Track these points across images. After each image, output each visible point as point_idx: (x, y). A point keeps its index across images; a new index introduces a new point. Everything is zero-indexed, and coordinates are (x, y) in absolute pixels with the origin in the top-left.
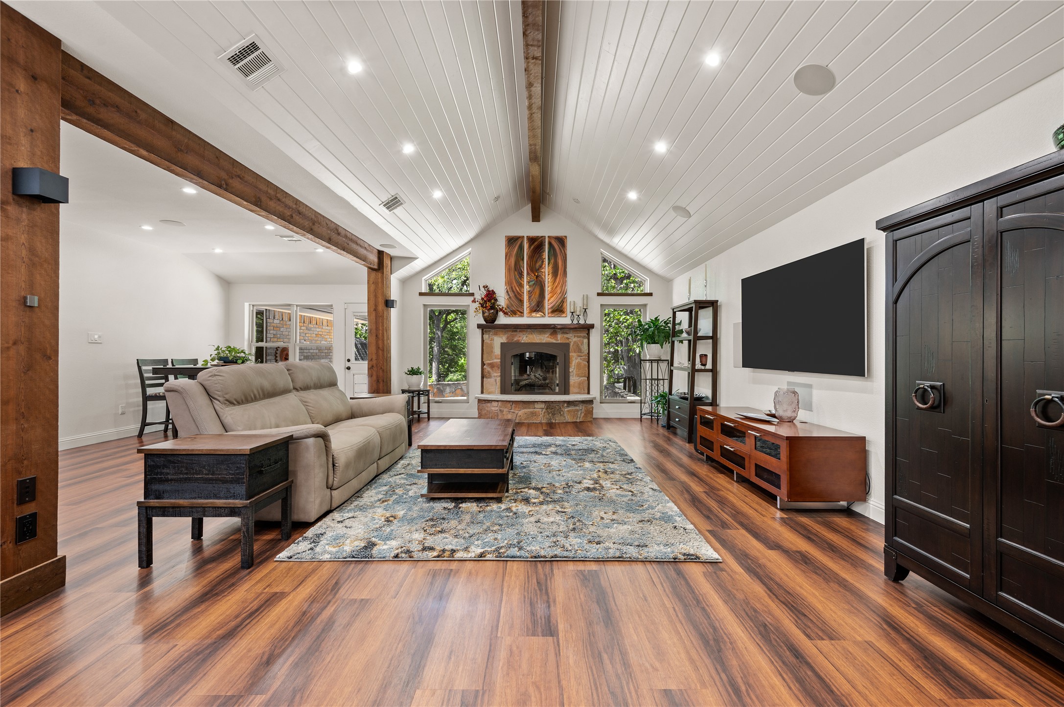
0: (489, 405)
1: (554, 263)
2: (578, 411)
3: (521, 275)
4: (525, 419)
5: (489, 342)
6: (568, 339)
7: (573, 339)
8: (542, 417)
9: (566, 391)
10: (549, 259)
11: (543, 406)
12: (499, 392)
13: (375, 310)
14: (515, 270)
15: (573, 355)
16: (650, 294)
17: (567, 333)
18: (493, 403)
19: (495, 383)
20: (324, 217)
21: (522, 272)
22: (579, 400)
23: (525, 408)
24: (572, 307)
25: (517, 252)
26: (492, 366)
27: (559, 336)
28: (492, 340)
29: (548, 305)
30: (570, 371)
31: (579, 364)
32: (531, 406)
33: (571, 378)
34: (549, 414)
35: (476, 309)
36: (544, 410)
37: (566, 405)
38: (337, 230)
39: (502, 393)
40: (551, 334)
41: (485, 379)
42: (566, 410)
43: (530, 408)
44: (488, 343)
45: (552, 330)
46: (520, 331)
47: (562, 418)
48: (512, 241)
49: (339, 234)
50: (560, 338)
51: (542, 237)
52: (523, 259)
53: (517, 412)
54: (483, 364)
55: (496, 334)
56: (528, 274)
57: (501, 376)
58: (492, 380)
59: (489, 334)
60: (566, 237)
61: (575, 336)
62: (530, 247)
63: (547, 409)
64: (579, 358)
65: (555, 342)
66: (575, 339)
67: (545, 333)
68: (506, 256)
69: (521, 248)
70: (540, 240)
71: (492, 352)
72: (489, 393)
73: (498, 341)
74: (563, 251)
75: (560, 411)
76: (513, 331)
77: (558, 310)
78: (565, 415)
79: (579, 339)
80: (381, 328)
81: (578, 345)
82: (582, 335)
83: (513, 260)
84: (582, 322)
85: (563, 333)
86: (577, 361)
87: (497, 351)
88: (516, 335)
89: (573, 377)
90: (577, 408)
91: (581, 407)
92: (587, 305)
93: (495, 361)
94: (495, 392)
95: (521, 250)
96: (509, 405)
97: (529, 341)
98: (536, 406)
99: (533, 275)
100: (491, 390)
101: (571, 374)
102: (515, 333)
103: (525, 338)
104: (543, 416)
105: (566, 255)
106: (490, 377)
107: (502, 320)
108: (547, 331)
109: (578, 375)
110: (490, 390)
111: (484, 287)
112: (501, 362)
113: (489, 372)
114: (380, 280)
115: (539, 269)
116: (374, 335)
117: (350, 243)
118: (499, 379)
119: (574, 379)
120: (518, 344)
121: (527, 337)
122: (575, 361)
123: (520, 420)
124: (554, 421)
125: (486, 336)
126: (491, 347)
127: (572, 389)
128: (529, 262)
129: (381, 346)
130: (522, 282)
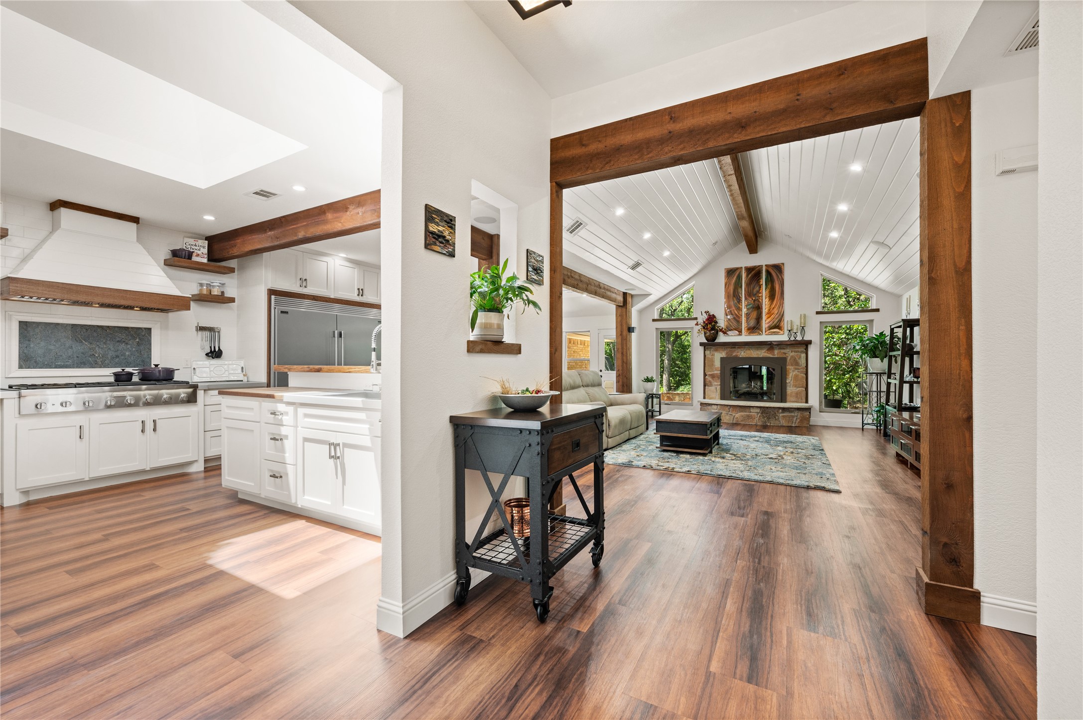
0: (709, 407)
1: (771, 288)
2: (793, 417)
3: (739, 301)
4: (742, 421)
5: (710, 357)
6: (785, 353)
7: (790, 354)
8: (757, 419)
9: (783, 399)
10: (766, 284)
11: (758, 410)
12: (719, 398)
13: (621, 335)
14: (734, 296)
15: (790, 368)
16: (877, 310)
17: (784, 349)
18: (713, 406)
19: (715, 391)
20: (593, 279)
21: (740, 297)
22: (794, 407)
23: (742, 412)
24: (789, 325)
25: (736, 281)
26: (713, 376)
27: (776, 352)
28: (713, 355)
29: (765, 324)
30: (787, 382)
31: (796, 377)
32: (747, 410)
33: (788, 388)
34: (764, 417)
35: (699, 330)
36: (759, 414)
37: (780, 411)
38: (599, 285)
39: (721, 399)
40: (768, 350)
41: (706, 387)
42: (781, 415)
43: (746, 412)
44: (709, 358)
45: (769, 346)
46: (738, 348)
47: (777, 422)
48: (730, 272)
49: (600, 288)
50: (777, 353)
51: (759, 266)
52: (741, 287)
53: (734, 414)
54: (705, 375)
55: (716, 350)
56: (746, 299)
57: (721, 385)
58: (713, 388)
59: (710, 351)
60: (783, 264)
61: (792, 352)
62: (747, 276)
63: (762, 413)
64: (797, 371)
65: (771, 356)
66: (793, 354)
67: (762, 349)
68: (726, 285)
69: (739, 277)
70: (757, 269)
71: (713, 365)
72: (710, 399)
73: (718, 356)
74: (780, 277)
75: (775, 416)
76: (731, 348)
77: (777, 326)
78: (780, 419)
79: (796, 354)
80: (625, 348)
81: (795, 360)
82: (799, 350)
83: (732, 288)
84: (799, 338)
85: (780, 349)
86: (794, 373)
87: (717, 364)
88: (735, 351)
89: (790, 388)
90: (793, 414)
91: (798, 414)
92: (805, 323)
93: (716, 372)
94: (716, 397)
95: (739, 279)
96: (727, 409)
97: (747, 356)
98: (752, 410)
99: (751, 299)
100: (712, 396)
101: (788, 385)
102: (733, 349)
103: (743, 353)
104: (759, 419)
105: (783, 281)
106: (711, 385)
107: (722, 338)
108: (764, 347)
109: (795, 386)
110: (711, 396)
111: (705, 312)
112: (721, 373)
113: (710, 382)
114: (624, 313)
115: (756, 294)
116: (621, 352)
117: (607, 292)
118: (719, 387)
119: (791, 389)
120: (737, 359)
121: (744, 352)
122: (792, 374)
123: (737, 421)
124: (769, 424)
125: (707, 352)
126: (712, 361)
127: (788, 398)
128: (747, 289)
129: (625, 361)
130: (741, 306)
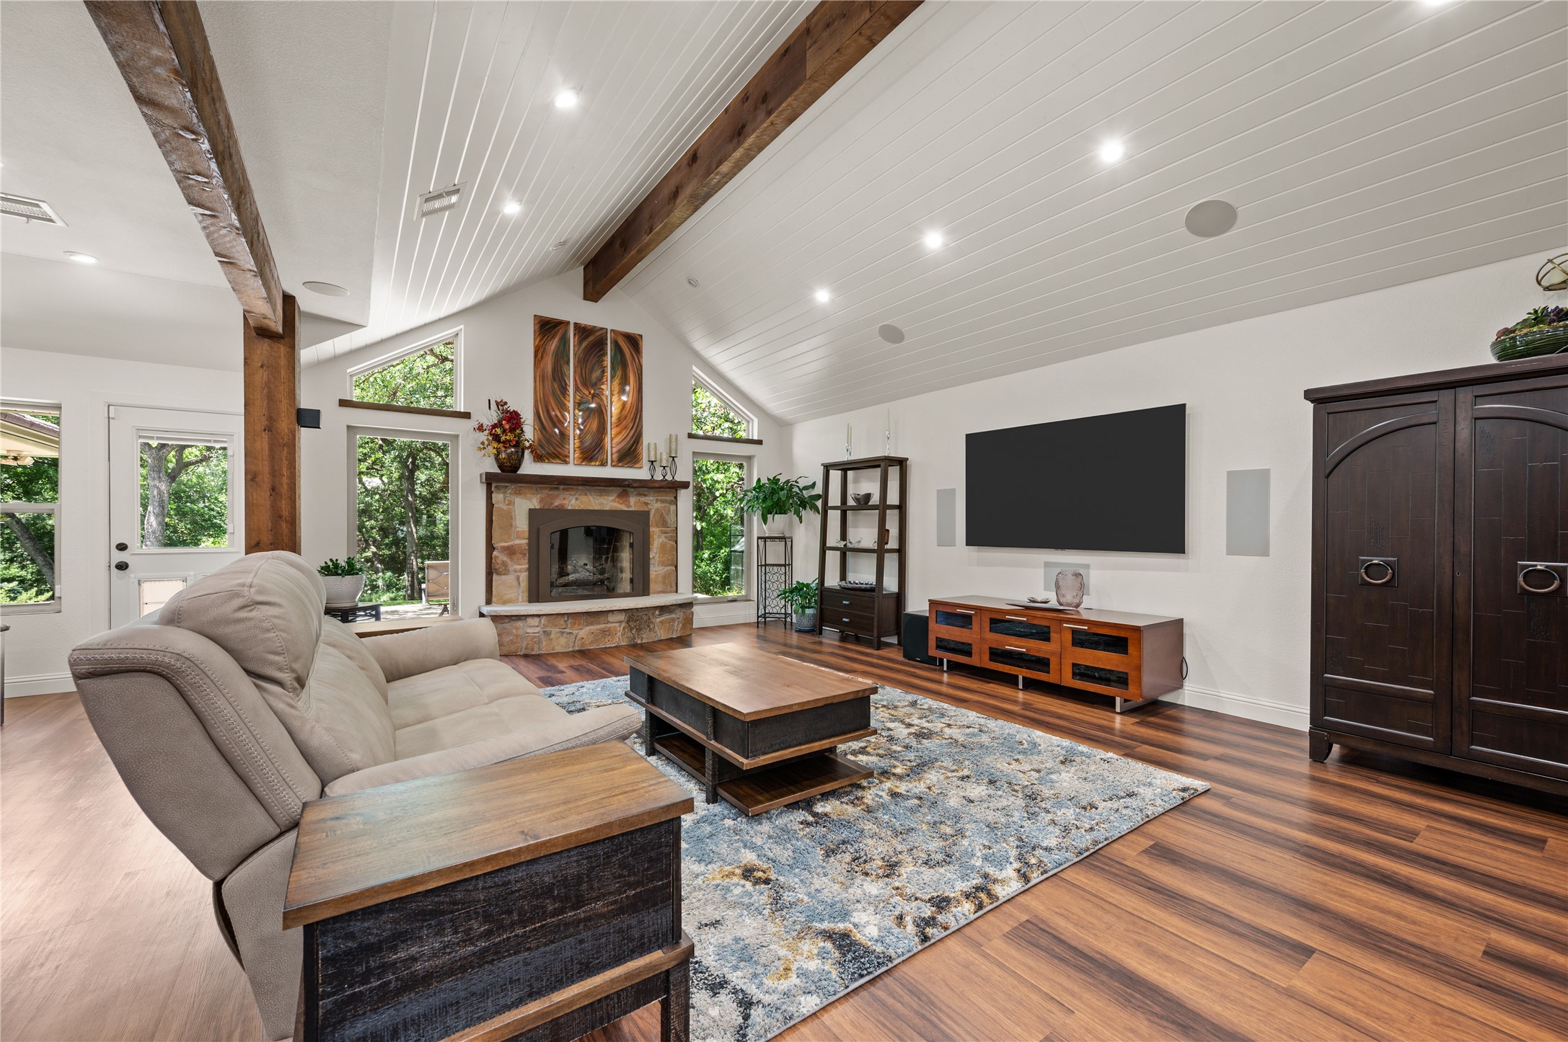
0: (520, 624)
1: (621, 378)
2: (673, 620)
3: (564, 390)
4: (592, 642)
5: (505, 507)
6: (647, 504)
7: (654, 504)
8: (620, 637)
9: (645, 591)
10: (613, 368)
11: (622, 617)
12: (526, 598)
14: (554, 379)
15: (654, 530)
16: (759, 442)
17: (645, 495)
18: (530, 621)
19: (515, 583)
21: (566, 384)
22: (679, 602)
23: (592, 624)
24: (652, 453)
25: (558, 348)
26: (511, 551)
27: (633, 500)
28: (511, 503)
29: (613, 443)
30: (651, 556)
31: (663, 546)
32: (602, 619)
33: (652, 568)
34: (631, 629)
35: (483, 443)
36: (623, 625)
37: (657, 612)
39: (530, 601)
40: (618, 496)
41: (495, 577)
42: (658, 620)
43: (599, 624)
44: (502, 509)
45: (620, 489)
46: (564, 489)
47: (653, 635)
48: (547, 327)
50: (633, 503)
51: (602, 329)
52: (568, 363)
53: (575, 632)
54: (490, 547)
55: (518, 493)
56: (577, 389)
57: (529, 570)
58: (510, 579)
59: (504, 493)
60: (641, 336)
61: (657, 500)
62: (580, 342)
63: (628, 622)
64: (664, 535)
65: (625, 508)
66: (658, 505)
67: (608, 494)
68: (535, 352)
69: (564, 341)
70: (598, 333)
71: (511, 525)
72: (505, 603)
73: (521, 506)
74: (637, 360)
75: (649, 623)
76: (551, 489)
77: (629, 455)
78: (657, 629)
79: (663, 505)
81: (662, 515)
82: (668, 498)
83: (549, 363)
84: (669, 478)
85: (640, 495)
86: (661, 540)
87: (522, 524)
88: (558, 496)
89: (654, 566)
90: (673, 616)
91: (679, 614)
92: (676, 452)
93: (517, 542)
94: (517, 599)
95: (565, 345)
96: (562, 622)
97: (582, 507)
98: (611, 618)
99: (587, 393)
100: (510, 596)
101: (652, 562)
102: (555, 493)
103: (574, 501)
104: (623, 635)
105: (641, 366)
106: (506, 572)
107: (529, 467)
108: (612, 491)
109: (663, 564)
110: (506, 597)
111: (497, 404)
112: (529, 544)
113: (504, 564)
115: (596, 384)
118: (524, 576)
119: (656, 570)
120: (562, 511)
121: (577, 499)
122: (658, 540)
123: (582, 644)
124: (639, 642)
125: (498, 497)
126: (509, 517)
127: (653, 586)
128: (579, 370)
130: (567, 403)
